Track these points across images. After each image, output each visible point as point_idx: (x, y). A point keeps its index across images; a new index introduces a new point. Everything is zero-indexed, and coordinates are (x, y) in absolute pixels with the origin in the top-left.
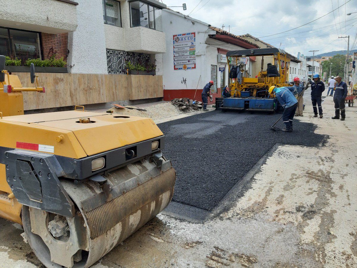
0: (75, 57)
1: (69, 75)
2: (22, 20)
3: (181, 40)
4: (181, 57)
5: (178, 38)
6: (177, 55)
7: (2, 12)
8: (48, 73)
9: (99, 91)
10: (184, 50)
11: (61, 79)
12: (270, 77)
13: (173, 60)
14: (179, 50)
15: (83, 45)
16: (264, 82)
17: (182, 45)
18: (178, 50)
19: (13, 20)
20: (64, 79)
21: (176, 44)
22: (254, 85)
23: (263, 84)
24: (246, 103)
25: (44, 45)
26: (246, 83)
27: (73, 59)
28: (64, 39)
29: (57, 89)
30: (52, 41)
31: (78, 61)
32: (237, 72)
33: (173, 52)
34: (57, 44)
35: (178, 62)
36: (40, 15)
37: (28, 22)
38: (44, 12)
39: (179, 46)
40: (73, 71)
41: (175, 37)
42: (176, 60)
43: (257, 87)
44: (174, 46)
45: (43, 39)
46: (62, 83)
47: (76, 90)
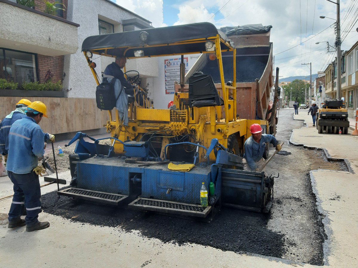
0: (72, 80)
1: (66, 99)
2: (24, 40)
3: (173, 64)
4: (173, 81)
5: (170, 62)
6: (169, 79)
7: (4, 32)
8: (44, 98)
9: (95, 116)
10: (175, 74)
11: (58, 104)
12: (199, 106)
13: (165, 84)
14: (171, 74)
15: (80, 68)
16: (184, 120)
17: (174, 69)
18: (169, 74)
19: (15, 40)
20: (61, 104)
21: (168, 68)
22: (162, 128)
23: (183, 126)
24: (133, 179)
25: (40, 67)
26: (143, 122)
27: (69, 83)
28: (60, 61)
29: (53, 114)
30: (48, 63)
31: (75, 85)
32: (117, 94)
33: (164, 76)
34: (53, 67)
35: (169, 86)
36: (43, 36)
37: (29, 43)
38: (46, 33)
39: (170, 71)
40: (70, 95)
41: (166, 62)
42: (167, 84)
43: (168, 132)
44: (165, 71)
45: (40, 61)
46: (58, 108)
47: (72, 115)
